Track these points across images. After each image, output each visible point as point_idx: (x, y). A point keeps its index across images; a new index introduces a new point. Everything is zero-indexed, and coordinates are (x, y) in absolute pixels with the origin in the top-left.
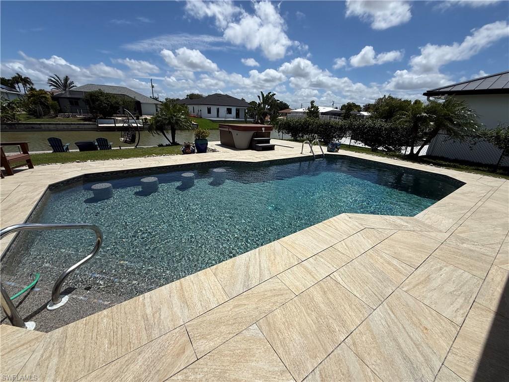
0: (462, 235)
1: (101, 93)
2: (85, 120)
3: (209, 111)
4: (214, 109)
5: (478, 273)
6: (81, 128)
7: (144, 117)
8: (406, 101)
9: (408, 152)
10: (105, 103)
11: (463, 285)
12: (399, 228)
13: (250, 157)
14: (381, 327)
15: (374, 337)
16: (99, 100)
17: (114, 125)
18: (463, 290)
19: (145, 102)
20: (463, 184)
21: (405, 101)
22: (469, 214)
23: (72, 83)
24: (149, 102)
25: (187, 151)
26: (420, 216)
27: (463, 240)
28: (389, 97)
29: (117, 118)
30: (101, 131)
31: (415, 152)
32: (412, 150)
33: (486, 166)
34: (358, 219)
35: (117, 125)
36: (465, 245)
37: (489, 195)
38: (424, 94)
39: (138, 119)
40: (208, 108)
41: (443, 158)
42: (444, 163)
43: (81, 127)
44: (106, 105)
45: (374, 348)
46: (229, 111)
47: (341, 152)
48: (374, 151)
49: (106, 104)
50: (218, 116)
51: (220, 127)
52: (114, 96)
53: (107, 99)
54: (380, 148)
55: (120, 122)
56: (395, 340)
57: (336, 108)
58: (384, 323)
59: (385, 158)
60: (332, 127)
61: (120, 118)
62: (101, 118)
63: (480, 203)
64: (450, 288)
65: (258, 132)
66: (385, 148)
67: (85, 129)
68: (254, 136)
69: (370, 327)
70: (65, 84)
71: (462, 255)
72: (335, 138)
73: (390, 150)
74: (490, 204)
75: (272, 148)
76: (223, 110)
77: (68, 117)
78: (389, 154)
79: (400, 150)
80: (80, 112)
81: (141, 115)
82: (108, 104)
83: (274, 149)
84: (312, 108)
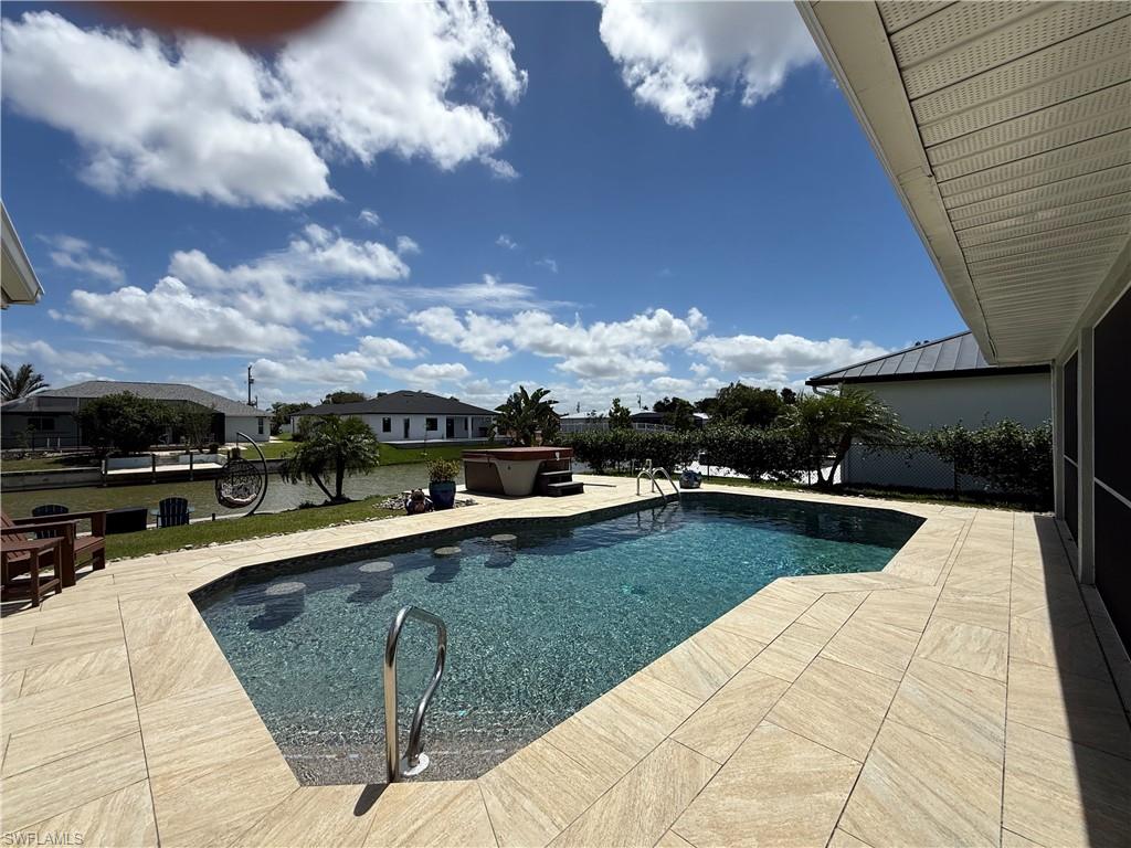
0: (957, 587)
1: (129, 399)
2: (67, 462)
3: (387, 427)
4: (397, 424)
5: (999, 627)
6: (51, 482)
7: (230, 447)
8: (768, 392)
9: (814, 480)
10: (135, 421)
11: (988, 642)
12: (871, 587)
13: (547, 509)
14: (886, 788)
15: (881, 808)
16: (119, 414)
17: (150, 470)
18: (991, 646)
19: (233, 414)
20: (925, 519)
21: (765, 391)
22: (952, 559)
23: (39, 378)
24: (244, 414)
25: (415, 507)
26: (889, 568)
27: (962, 593)
28: (739, 385)
29: (156, 453)
30: (109, 486)
31: (826, 477)
32: (820, 475)
33: (940, 492)
34: (806, 583)
35: (158, 469)
36: (967, 598)
37: (965, 532)
38: (807, 383)
39: (214, 451)
40: (384, 421)
41: (869, 486)
42: (877, 493)
43: (53, 479)
44: (139, 426)
45: (889, 825)
46: (432, 425)
47: (705, 488)
48: (756, 481)
49: (138, 422)
50: (407, 436)
51: (465, 457)
52: (160, 404)
53: (144, 411)
54: (765, 477)
55: (167, 461)
56: (916, 805)
57: (646, 408)
58: (888, 781)
59: (784, 491)
60: (669, 444)
61: (167, 453)
62: (116, 455)
63: (959, 544)
64: (975, 647)
65: (547, 462)
66: (772, 475)
67: (65, 483)
68: (542, 469)
69: (869, 792)
70: (18, 383)
71: (969, 610)
72: (679, 463)
73: (782, 478)
74: (973, 544)
75: (578, 489)
76: (418, 424)
77: (18, 459)
78: (782, 483)
79: (798, 477)
80: (54, 445)
81: (223, 444)
82: (142, 423)
83: (582, 492)
84: (616, 411)
